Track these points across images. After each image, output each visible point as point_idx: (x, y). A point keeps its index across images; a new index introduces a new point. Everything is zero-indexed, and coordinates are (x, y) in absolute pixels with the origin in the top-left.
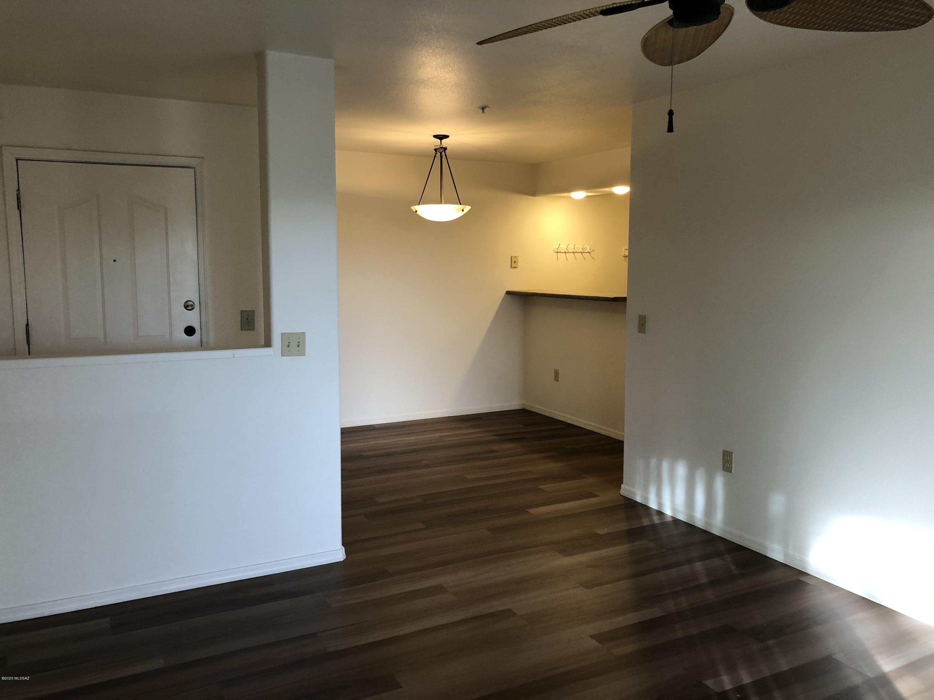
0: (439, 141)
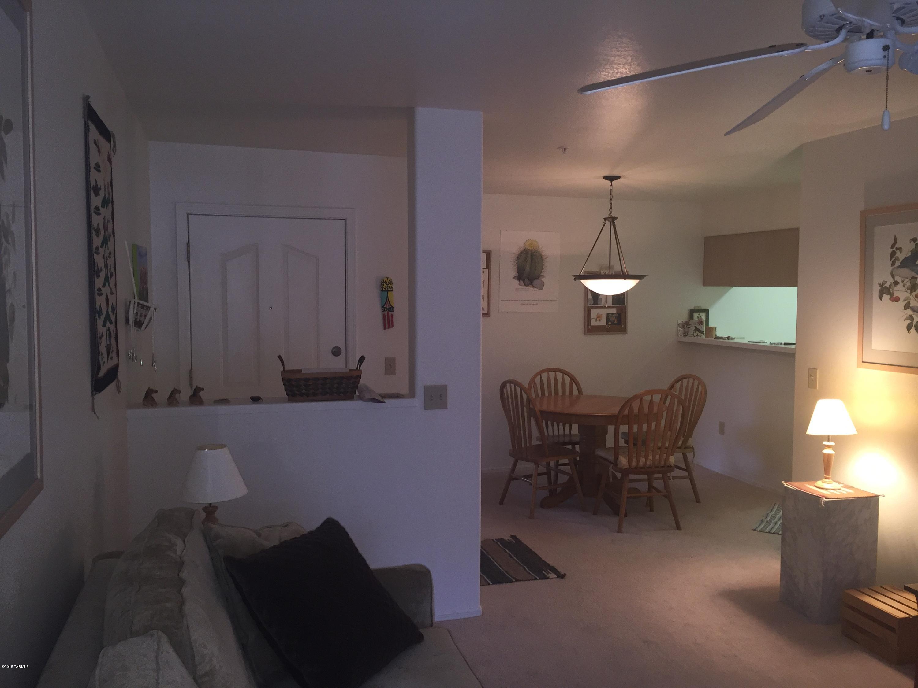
0: (608, 182)
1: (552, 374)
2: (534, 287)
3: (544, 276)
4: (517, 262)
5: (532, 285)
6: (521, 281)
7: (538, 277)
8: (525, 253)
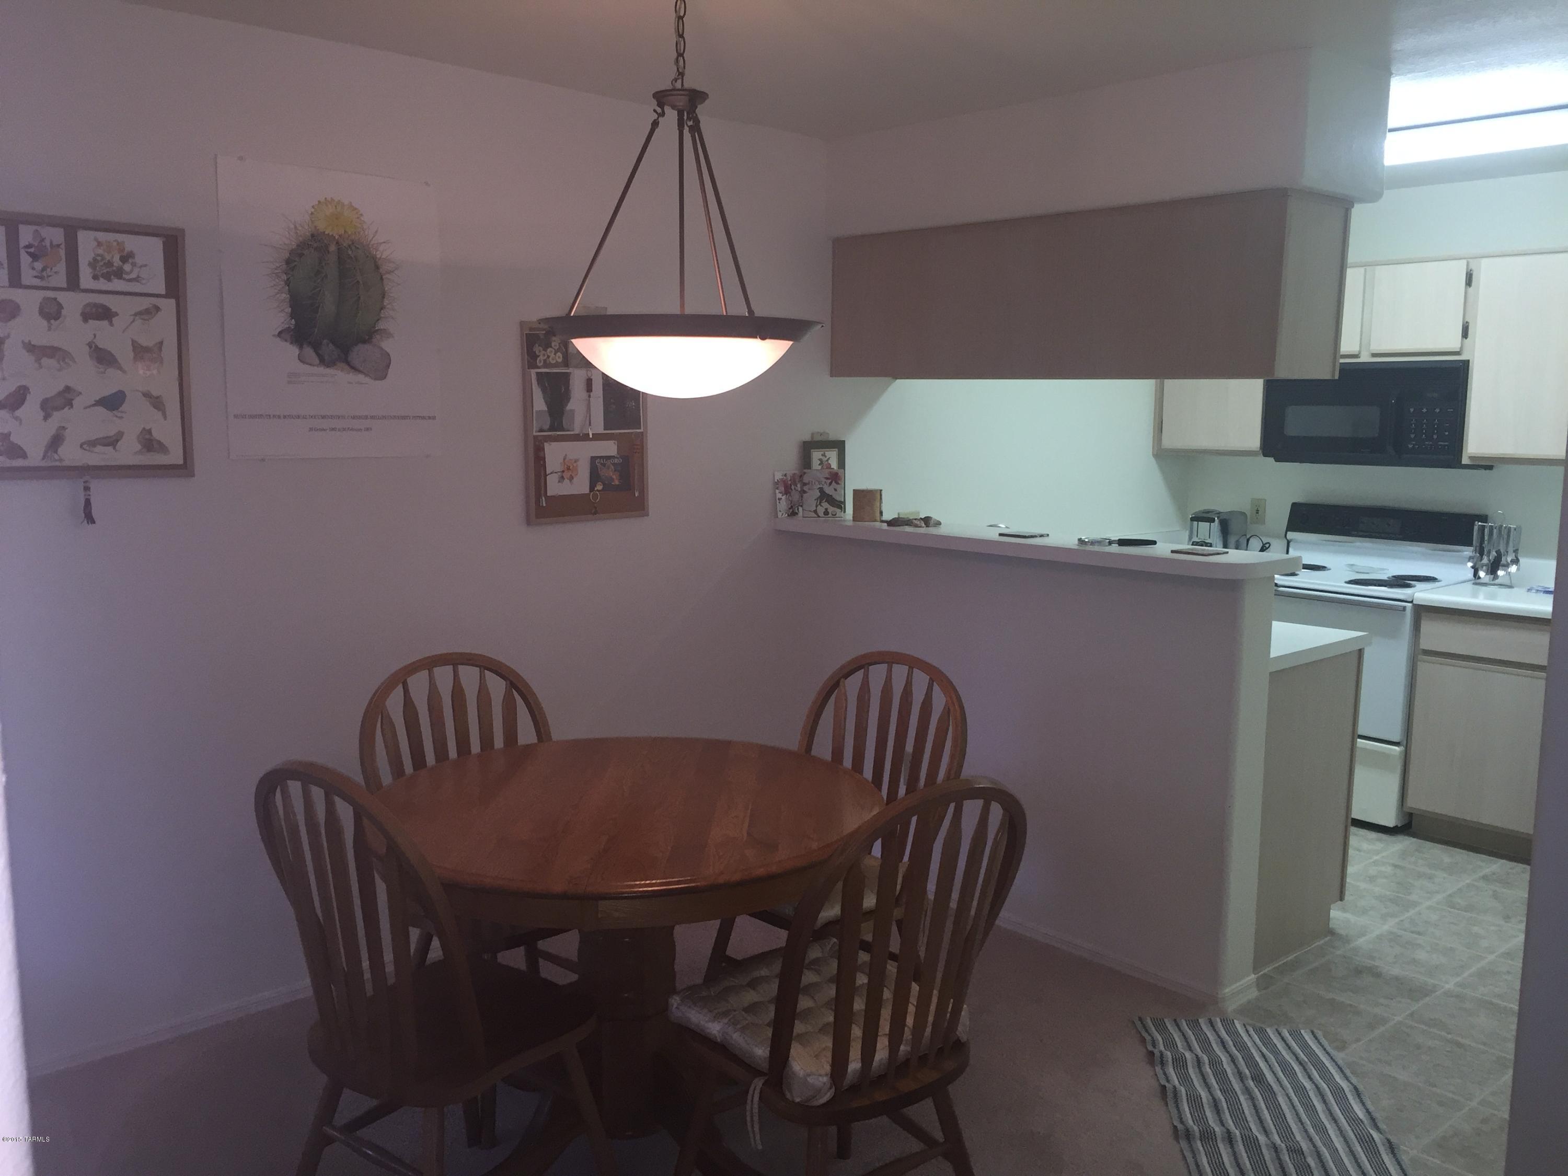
1: (444, 675)
2: (354, 368)
3: (386, 334)
4: (288, 279)
5: (348, 364)
6: (305, 346)
7: (368, 336)
8: (316, 249)
